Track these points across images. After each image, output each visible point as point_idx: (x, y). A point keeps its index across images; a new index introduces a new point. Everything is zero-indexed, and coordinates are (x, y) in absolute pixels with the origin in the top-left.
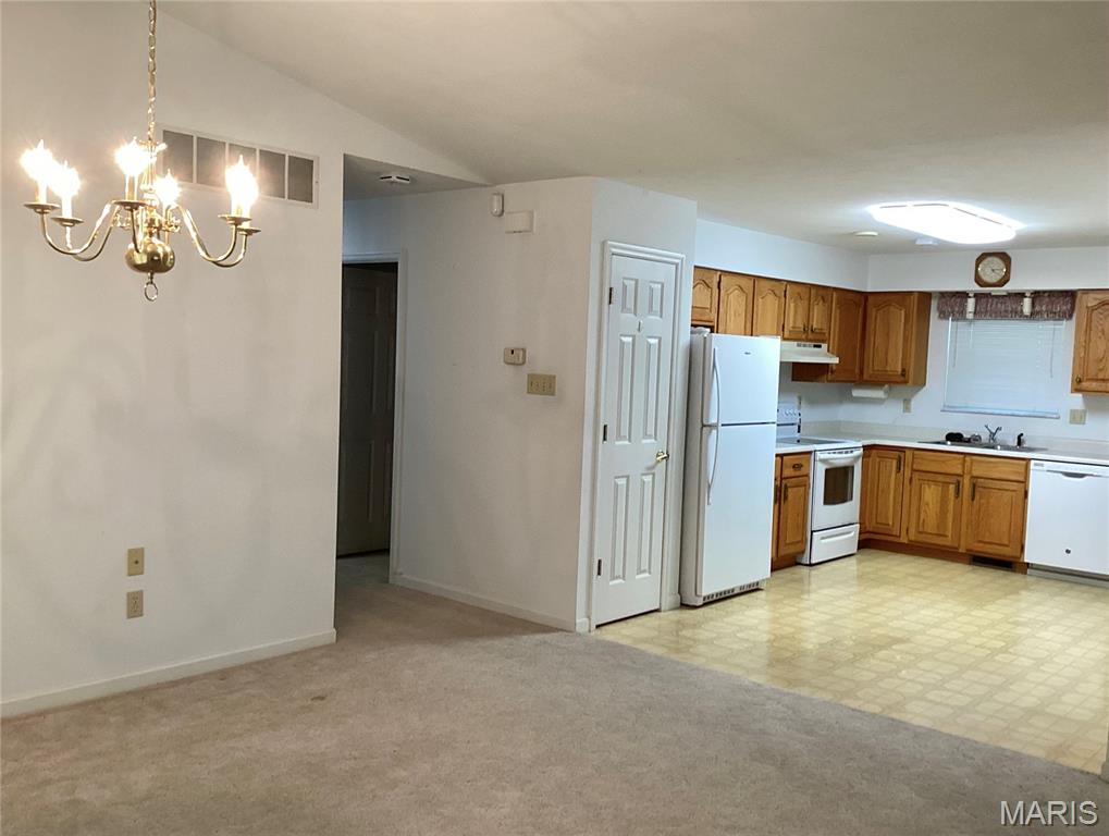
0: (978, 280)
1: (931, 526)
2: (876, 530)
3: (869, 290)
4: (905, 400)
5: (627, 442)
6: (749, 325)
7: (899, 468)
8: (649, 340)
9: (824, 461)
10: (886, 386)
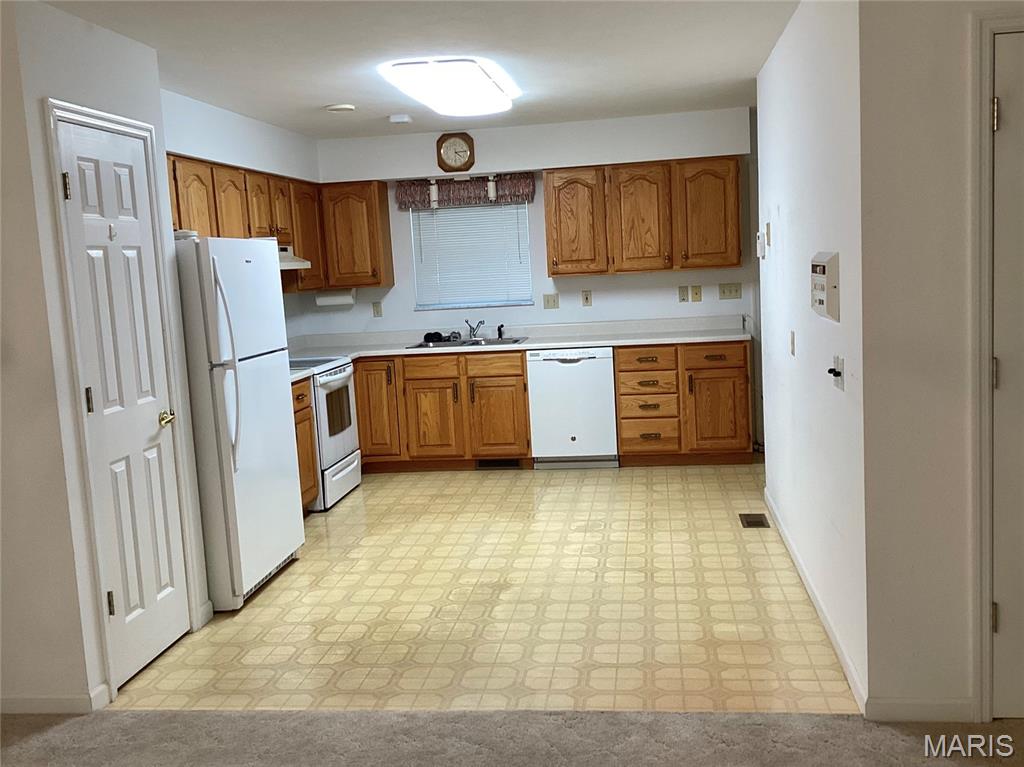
0: (442, 164)
1: (433, 437)
2: (374, 452)
3: (321, 182)
4: (374, 304)
5: (119, 408)
6: (215, 227)
7: (389, 381)
8: (91, 252)
9: (323, 385)
10: (354, 290)
